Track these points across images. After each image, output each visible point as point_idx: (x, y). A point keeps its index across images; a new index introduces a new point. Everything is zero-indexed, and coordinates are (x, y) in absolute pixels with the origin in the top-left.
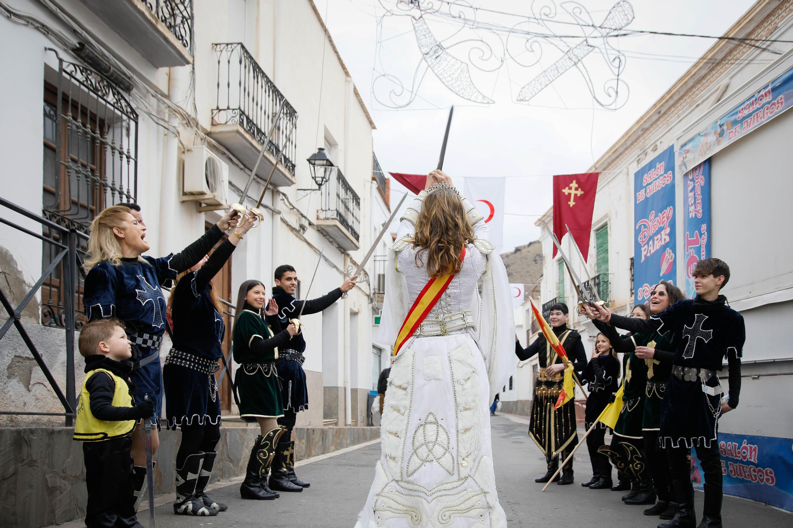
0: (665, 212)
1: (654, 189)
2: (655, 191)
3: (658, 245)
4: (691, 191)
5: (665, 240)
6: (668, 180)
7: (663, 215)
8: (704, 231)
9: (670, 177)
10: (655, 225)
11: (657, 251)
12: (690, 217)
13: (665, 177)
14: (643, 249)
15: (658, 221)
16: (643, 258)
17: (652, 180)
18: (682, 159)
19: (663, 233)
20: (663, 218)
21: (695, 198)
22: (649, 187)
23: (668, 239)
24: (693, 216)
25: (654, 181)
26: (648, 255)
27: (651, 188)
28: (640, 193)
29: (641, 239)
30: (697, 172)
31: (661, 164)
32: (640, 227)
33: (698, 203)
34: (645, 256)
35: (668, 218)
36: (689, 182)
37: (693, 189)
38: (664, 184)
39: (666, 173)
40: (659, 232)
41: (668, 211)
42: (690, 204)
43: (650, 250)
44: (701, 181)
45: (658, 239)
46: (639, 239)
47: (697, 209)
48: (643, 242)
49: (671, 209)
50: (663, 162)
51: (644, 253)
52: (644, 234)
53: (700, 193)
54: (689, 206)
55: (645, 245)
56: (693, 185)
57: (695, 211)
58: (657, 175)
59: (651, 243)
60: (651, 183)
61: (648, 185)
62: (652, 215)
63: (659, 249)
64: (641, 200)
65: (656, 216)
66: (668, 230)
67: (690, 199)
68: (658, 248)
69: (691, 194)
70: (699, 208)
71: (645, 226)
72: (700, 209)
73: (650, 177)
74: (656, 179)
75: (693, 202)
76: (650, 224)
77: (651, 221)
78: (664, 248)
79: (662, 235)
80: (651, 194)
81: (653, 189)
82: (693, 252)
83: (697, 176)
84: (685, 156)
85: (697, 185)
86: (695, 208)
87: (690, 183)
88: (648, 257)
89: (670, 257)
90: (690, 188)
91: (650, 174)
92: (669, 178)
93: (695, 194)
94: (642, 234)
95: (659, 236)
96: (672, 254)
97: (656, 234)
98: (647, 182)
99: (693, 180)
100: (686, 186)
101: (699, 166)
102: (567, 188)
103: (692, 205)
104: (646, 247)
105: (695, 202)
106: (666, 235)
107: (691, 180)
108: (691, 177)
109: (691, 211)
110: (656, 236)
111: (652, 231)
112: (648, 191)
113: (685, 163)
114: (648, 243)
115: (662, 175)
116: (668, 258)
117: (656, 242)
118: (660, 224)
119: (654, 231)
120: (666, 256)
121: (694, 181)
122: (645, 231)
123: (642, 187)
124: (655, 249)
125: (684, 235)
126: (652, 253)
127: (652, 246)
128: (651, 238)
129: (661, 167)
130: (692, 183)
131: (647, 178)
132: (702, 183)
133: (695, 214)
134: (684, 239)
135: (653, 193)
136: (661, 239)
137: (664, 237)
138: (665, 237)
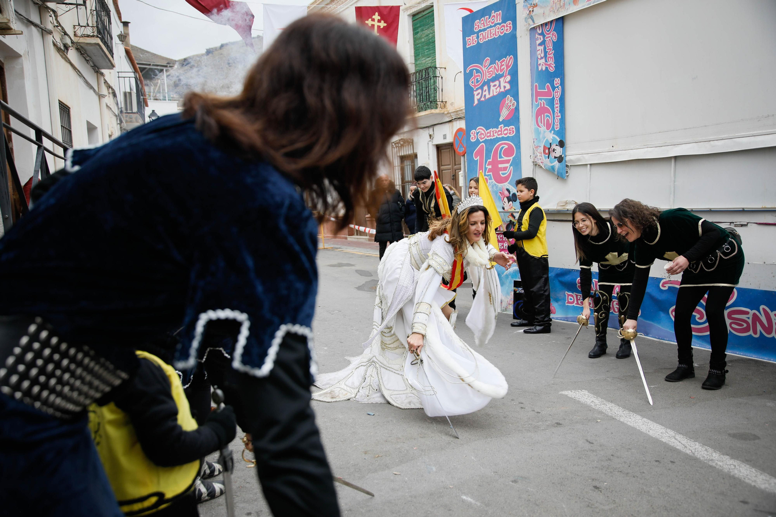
0: (504, 60)
1: (489, 36)
2: (490, 39)
3: (495, 91)
4: (540, 45)
5: (505, 87)
6: (507, 29)
7: (501, 63)
8: (558, 85)
9: (510, 27)
10: (492, 71)
11: (494, 97)
12: (540, 69)
13: (504, 26)
14: (476, 93)
15: (495, 67)
16: (476, 102)
17: (486, 27)
18: (528, 12)
19: (502, 80)
20: (502, 65)
21: (545, 53)
22: (482, 34)
23: (508, 87)
24: (544, 69)
25: (488, 28)
26: (483, 99)
27: (484, 34)
28: (471, 38)
29: (472, 82)
30: (547, 27)
31: (498, 13)
32: (471, 71)
33: (550, 57)
34: (479, 100)
35: (508, 66)
36: (537, 36)
37: (543, 43)
38: (501, 33)
39: (504, 21)
40: (497, 78)
41: (509, 60)
42: (539, 57)
43: (485, 96)
44: (552, 36)
45: (495, 86)
46: (470, 83)
47: (549, 63)
48: (475, 86)
49: (511, 58)
50: (500, 11)
51: (476, 98)
52: (477, 79)
53: (551, 48)
54: (538, 58)
55: (477, 89)
56: (542, 39)
57: (546, 64)
58: (492, 23)
59: (486, 88)
60: (484, 30)
61: (480, 31)
62: (486, 61)
63: (497, 95)
64: (472, 45)
65: (492, 62)
66: (508, 78)
67: (539, 52)
68: (495, 94)
69: (542, 48)
70: (551, 62)
71: (478, 71)
72: (553, 63)
73: (483, 23)
74: (491, 27)
75: (542, 55)
76: (484, 69)
77: (485, 66)
78: (503, 95)
79: (501, 82)
80: (484, 40)
81: (486, 37)
82: (544, 103)
83: (548, 31)
84: (532, 10)
85: (548, 39)
86: (546, 61)
87: (539, 37)
88: (482, 101)
89: (511, 104)
90: (538, 42)
91: (483, 20)
92: (508, 28)
93: (545, 48)
94: (474, 78)
95: (497, 83)
96: (513, 101)
97: (493, 80)
98: (479, 29)
99: (542, 34)
100: (532, 40)
101: (552, 22)
102: (370, 20)
103: (542, 58)
104: (480, 91)
105: (545, 56)
106: (505, 82)
107: (540, 34)
108: (540, 32)
109: (540, 64)
110: (493, 82)
111: (487, 77)
112: (481, 37)
113: (532, 16)
114: (482, 88)
115: (499, 24)
116: (509, 104)
117: (492, 88)
118: (497, 71)
119: (489, 77)
120: (507, 102)
121: (544, 36)
122: (479, 76)
123: (474, 33)
124: (491, 95)
125: (532, 86)
126: (487, 96)
127: (487, 91)
128: (488, 83)
129: (497, 16)
130: (541, 37)
131: (478, 25)
132: (555, 39)
133: (546, 68)
134: (532, 90)
135: (487, 40)
136: (500, 86)
137: (502, 84)
138: (504, 84)
